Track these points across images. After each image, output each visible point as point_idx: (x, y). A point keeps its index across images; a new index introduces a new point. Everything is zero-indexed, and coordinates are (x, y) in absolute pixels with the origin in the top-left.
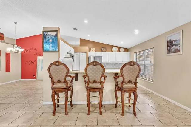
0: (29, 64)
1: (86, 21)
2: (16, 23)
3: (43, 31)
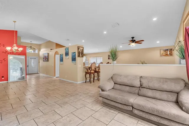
3: (78, 47)
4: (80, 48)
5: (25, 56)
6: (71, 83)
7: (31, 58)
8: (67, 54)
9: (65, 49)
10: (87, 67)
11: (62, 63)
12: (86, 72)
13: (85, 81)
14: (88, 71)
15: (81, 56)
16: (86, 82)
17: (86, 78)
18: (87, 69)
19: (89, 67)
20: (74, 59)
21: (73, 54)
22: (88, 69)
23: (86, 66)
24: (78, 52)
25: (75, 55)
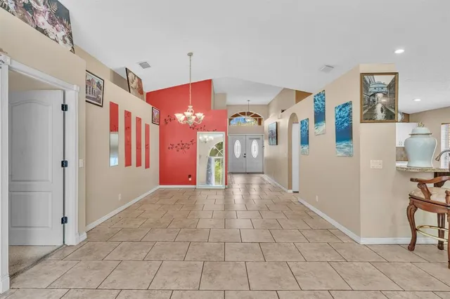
0: (178, 151)
1: (399, 51)
2: (190, 55)
3: (363, 75)
4: (377, 78)
5: (224, 133)
6: (328, 230)
7: (250, 139)
8: (320, 116)
9: (315, 101)
10: (423, 171)
11: (305, 148)
12: (412, 197)
13: (408, 240)
14: (429, 194)
15: (380, 115)
16: (412, 247)
17: (415, 230)
18: (422, 183)
19: (436, 174)
20: (344, 134)
21: (342, 114)
22: (430, 186)
23: (418, 163)
24: (362, 99)
25: (350, 115)
